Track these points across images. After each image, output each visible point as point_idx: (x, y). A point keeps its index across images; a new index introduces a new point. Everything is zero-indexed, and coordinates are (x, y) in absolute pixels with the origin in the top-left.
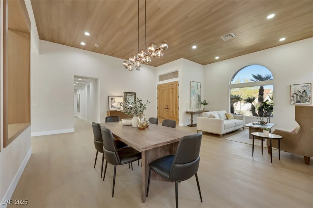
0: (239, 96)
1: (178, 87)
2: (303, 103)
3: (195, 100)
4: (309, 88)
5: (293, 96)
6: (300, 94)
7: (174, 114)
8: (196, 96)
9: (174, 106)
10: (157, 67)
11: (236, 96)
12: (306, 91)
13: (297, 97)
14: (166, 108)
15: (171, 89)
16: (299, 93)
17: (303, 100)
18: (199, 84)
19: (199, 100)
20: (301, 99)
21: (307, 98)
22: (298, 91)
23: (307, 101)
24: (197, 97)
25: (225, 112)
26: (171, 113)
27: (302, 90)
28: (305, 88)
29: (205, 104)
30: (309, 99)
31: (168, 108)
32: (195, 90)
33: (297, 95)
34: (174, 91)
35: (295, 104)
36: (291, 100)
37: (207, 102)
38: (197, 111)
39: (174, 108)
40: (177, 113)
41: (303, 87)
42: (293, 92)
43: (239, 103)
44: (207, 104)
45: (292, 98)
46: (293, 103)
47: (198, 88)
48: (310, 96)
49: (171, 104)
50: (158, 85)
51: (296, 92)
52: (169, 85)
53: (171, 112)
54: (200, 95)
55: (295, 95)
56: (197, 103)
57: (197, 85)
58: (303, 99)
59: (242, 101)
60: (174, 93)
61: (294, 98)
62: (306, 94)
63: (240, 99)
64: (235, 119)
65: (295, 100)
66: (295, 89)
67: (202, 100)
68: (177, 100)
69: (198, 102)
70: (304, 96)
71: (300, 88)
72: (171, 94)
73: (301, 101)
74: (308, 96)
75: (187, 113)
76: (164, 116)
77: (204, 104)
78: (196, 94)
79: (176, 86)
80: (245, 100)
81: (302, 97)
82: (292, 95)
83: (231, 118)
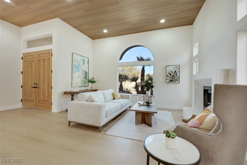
0: (127, 76)
1: (52, 58)
2: (174, 82)
3: (79, 77)
4: (178, 69)
5: (168, 76)
6: (172, 75)
7: (46, 96)
8: (81, 72)
9: (46, 84)
10: (22, 28)
11: (125, 75)
12: (176, 72)
13: (170, 77)
14: (34, 87)
15: (42, 61)
16: (172, 73)
17: (174, 80)
18: (86, 60)
19: (85, 78)
20: (173, 78)
21: (177, 78)
22: (171, 71)
23: (177, 80)
24: (82, 74)
25: (112, 91)
26: (41, 94)
27: (174, 71)
28: (176, 69)
29: (93, 82)
30: (178, 78)
31: (37, 87)
32: (79, 65)
33: (170, 75)
34: (46, 63)
35: (169, 83)
36: (166, 79)
37: (95, 80)
38: (80, 90)
39: (46, 88)
40: (50, 93)
41: (174, 68)
42: (168, 72)
43: (127, 82)
44: (94, 82)
45: (167, 78)
46: (168, 82)
47: (84, 63)
48: (179, 76)
49: (42, 82)
50: (23, 53)
51: (170, 72)
52: (39, 55)
53: (42, 92)
54: (87, 71)
55: (169, 75)
56: (82, 80)
57: (84, 60)
58: (174, 78)
59: (129, 80)
60: (46, 66)
61: (169, 78)
62: (176, 74)
63: (128, 78)
64: (122, 98)
65: (169, 79)
66: (169, 69)
67: (90, 78)
68: (50, 76)
69: (84, 80)
70: (175, 76)
71: (172, 68)
72: (42, 67)
73: (173, 80)
74: (178, 76)
75: (65, 93)
76: (31, 99)
77: (91, 82)
78: (82, 71)
79: (50, 56)
80: (131, 79)
81: (173, 77)
82: (167, 74)
83: (118, 98)
